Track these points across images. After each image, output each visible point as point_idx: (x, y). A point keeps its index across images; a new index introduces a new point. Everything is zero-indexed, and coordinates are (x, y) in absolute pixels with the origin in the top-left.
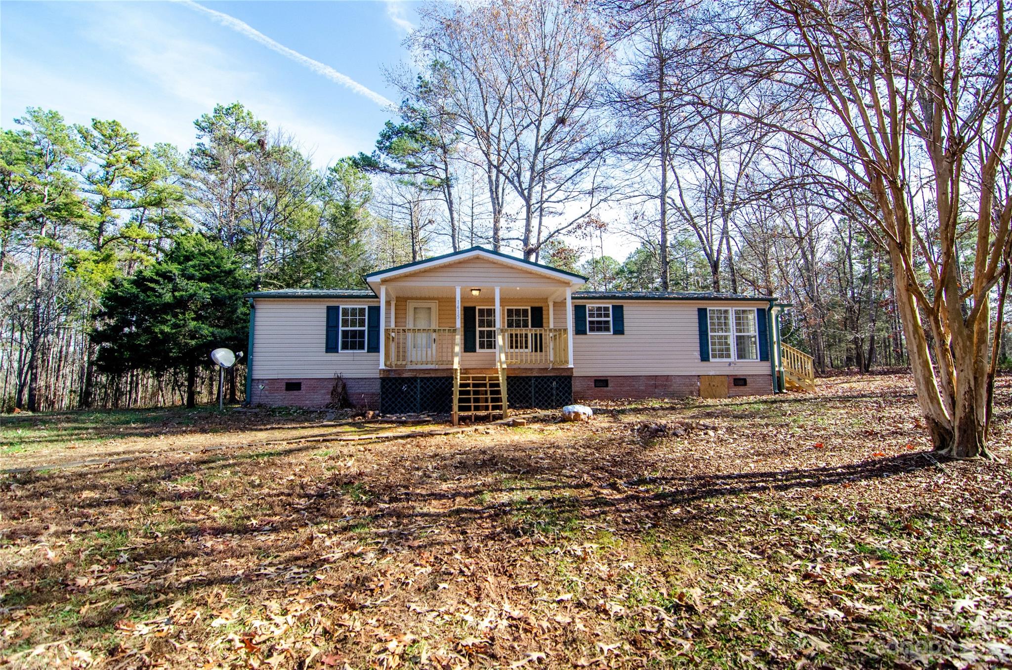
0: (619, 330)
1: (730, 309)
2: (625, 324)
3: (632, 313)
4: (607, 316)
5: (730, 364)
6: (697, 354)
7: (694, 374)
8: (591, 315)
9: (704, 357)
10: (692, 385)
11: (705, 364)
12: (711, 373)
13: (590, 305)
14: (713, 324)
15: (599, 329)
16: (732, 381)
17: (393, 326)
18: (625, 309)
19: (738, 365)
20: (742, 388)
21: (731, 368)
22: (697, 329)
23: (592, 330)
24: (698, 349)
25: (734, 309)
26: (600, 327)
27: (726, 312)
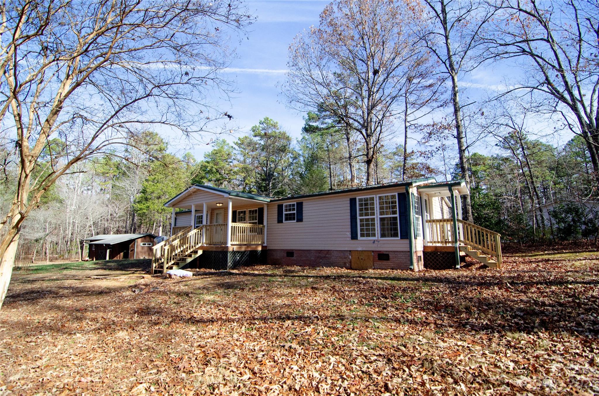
0: (300, 220)
1: (374, 196)
2: (304, 215)
3: (308, 207)
4: (294, 209)
5: (374, 242)
6: (349, 234)
7: (346, 249)
8: (286, 210)
9: (354, 236)
10: (345, 258)
11: (354, 241)
12: (360, 249)
13: (285, 203)
14: (361, 210)
15: (290, 219)
16: (377, 256)
17: (208, 224)
18: (304, 204)
19: (381, 242)
20: (385, 262)
21: (375, 245)
22: (349, 214)
23: (286, 220)
24: (350, 230)
25: (378, 196)
26: (290, 217)
27: (372, 199)
